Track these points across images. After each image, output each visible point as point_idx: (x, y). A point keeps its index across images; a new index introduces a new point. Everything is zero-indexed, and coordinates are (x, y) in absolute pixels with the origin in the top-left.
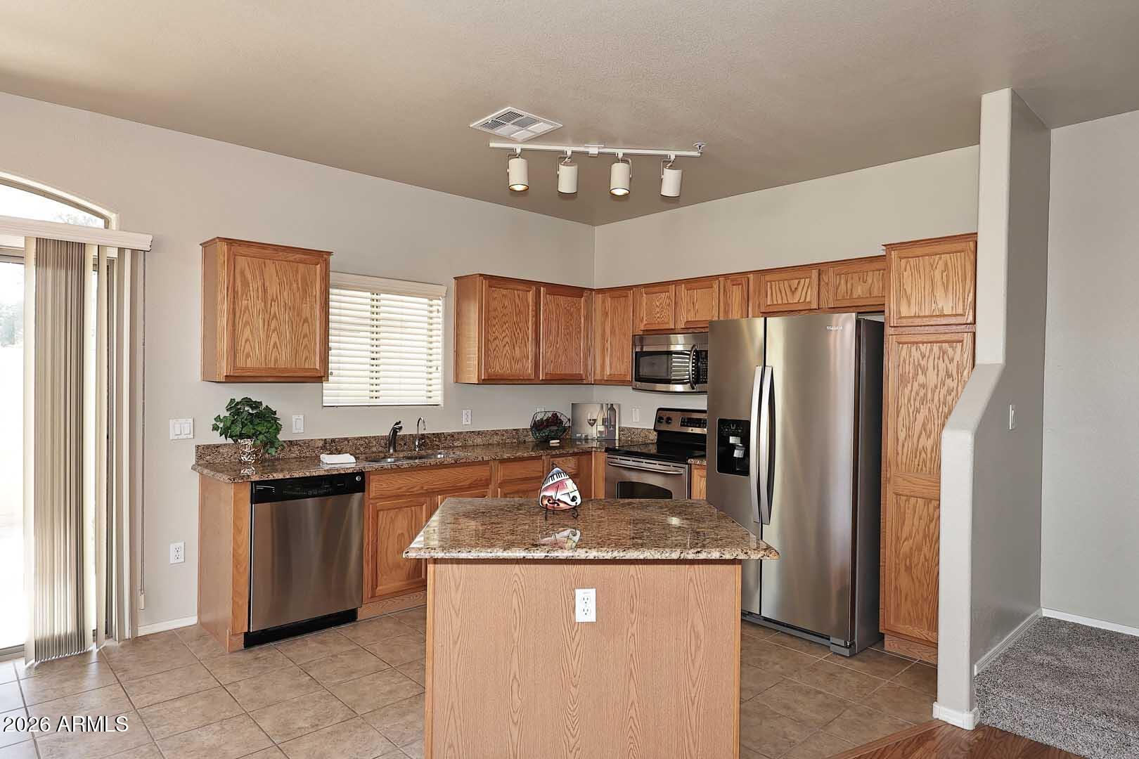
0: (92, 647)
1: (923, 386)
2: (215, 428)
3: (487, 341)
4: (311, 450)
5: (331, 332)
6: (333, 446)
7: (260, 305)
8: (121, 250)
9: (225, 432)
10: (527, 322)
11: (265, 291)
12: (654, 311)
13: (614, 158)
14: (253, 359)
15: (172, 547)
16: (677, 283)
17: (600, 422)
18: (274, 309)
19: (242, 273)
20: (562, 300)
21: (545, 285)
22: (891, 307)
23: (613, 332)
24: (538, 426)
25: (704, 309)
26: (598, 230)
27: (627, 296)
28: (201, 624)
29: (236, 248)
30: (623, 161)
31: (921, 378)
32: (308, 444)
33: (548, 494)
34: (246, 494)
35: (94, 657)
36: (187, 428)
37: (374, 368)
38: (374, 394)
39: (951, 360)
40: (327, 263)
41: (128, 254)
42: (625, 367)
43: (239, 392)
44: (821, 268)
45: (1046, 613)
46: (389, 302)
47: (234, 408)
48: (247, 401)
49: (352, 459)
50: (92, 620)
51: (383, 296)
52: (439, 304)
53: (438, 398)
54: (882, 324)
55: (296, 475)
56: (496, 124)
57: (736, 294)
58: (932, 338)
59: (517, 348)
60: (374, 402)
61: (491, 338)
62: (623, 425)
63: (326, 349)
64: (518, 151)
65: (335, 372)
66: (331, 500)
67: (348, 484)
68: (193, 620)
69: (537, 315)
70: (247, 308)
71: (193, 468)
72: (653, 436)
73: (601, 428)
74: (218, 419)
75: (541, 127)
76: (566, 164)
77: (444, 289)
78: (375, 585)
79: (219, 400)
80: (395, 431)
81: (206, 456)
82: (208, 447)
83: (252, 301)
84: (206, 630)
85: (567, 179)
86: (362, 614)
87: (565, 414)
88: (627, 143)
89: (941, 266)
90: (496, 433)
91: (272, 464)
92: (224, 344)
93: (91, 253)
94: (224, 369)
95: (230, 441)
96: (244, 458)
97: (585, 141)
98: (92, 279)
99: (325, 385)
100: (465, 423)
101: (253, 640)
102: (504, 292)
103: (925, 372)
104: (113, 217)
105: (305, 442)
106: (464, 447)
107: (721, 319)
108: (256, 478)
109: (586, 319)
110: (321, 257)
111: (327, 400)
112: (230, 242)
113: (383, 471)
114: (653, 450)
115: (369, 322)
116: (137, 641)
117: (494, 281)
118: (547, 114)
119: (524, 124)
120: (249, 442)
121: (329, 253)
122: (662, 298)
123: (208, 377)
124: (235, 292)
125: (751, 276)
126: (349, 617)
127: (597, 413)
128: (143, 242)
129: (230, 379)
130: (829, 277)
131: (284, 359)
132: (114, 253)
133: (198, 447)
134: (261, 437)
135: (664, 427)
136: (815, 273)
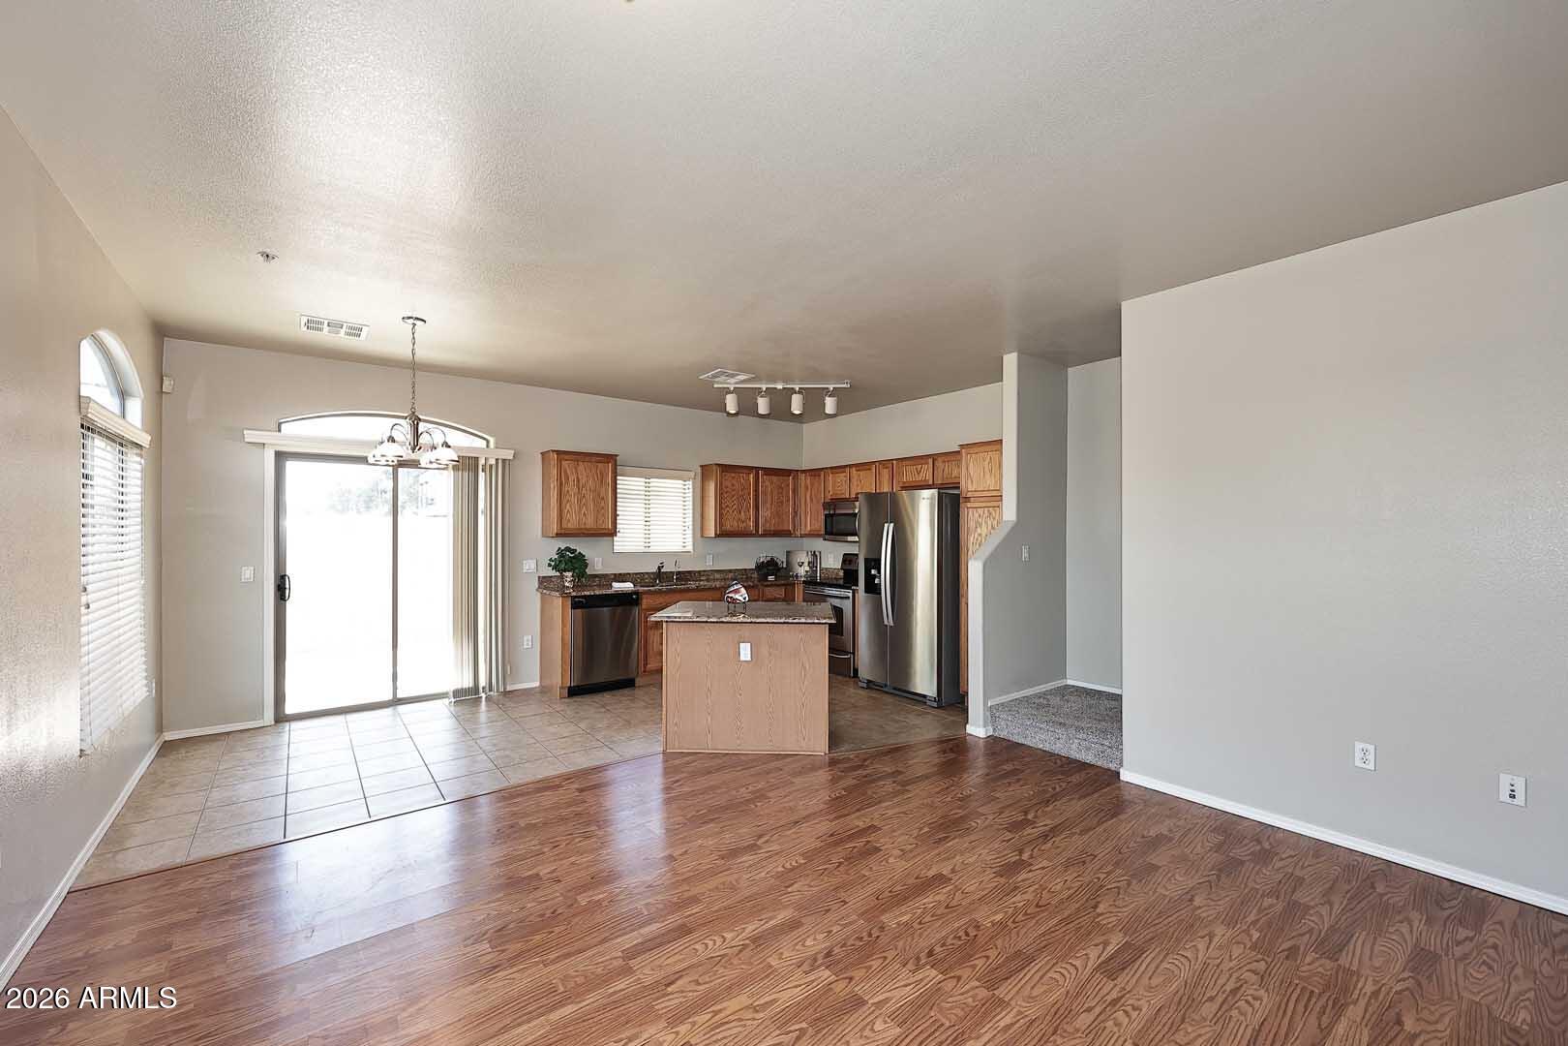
0: (483, 695)
1: (980, 535)
2: (550, 565)
3: (721, 508)
4: (607, 579)
5: (618, 508)
6: (621, 578)
7: (576, 489)
8: (497, 460)
9: (555, 568)
10: (749, 494)
11: (578, 481)
12: (838, 486)
13: (793, 391)
14: (572, 522)
15: (525, 638)
16: (850, 466)
17: (806, 564)
18: (584, 491)
19: (565, 472)
20: (775, 479)
21: (762, 468)
22: (963, 484)
23: (811, 500)
24: (760, 567)
25: (865, 484)
26: (805, 426)
27: (819, 476)
28: (541, 686)
29: (562, 456)
30: (799, 392)
31: (979, 530)
32: (605, 576)
33: (730, 595)
34: (569, 603)
35: (484, 699)
36: (533, 566)
37: (647, 528)
38: (647, 545)
39: (994, 519)
40: (616, 461)
41: (500, 461)
42: (819, 525)
43: (563, 544)
44: (934, 457)
45: (1070, 682)
46: (654, 482)
47: (560, 552)
48: (568, 549)
49: (632, 585)
50: (483, 682)
51: (652, 480)
52: (689, 484)
53: (690, 548)
54: (959, 495)
55: (597, 593)
56: (714, 376)
57: (885, 473)
58: (984, 505)
59: (742, 513)
60: (647, 550)
61: (724, 506)
62: (823, 566)
63: (615, 516)
64: (732, 389)
65: (621, 531)
66: (619, 610)
67: (628, 600)
68: (537, 684)
69: (756, 491)
70: (568, 491)
71: (537, 590)
72: (841, 573)
73: (808, 569)
74: (551, 560)
75: (742, 377)
76: (761, 397)
77: (692, 474)
78: (646, 665)
79: (552, 548)
80: (659, 568)
81: (544, 582)
82: (544, 577)
83: (571, 488)
84: (544, 690)
85: (763, 405)
86: (639, 681)
87: (781, 558)
88: (802, 381)
89: (988, 460)
90: (730, 571)
91: (584, 587)
92: (554, 514)
93: (482, 462)
94: (555, 529)
95: (558, 574)
96: (567, 584)
97: (775, 382)
98: (481, 475)
99: (615, 538)
100: (709, 564)
101: (574, 692)
102: (733, 475)
103: (981, 525)
104: (492, 440)
105: (603, 575)
106: (708, 580)
107: (878, 491)
108: (574, 594)
109: (794, 491)
110: (611, 458)
111: (617, 549)
112: (558, 452)
113: (649, 592)
114: (841, 582)
115: (644, 497)
116: (506, 693)
117: (726, 468)
118: (742, 371)
119: (733, 376)
120: (569, 574)
121: (617, 456)
122: (841, 477)
123: (544, 535)
124: (561, 484)
125: (895, 462)
126: (629, 683)
127: (804, 558)
128: (508, 454)
129: (558, 535)
130: (939, 464)
131: (590, 522)
132: (493, 462)
133: (539, 577)
134: (577, 571)
135: (847, 567)
136: (930, 461)
